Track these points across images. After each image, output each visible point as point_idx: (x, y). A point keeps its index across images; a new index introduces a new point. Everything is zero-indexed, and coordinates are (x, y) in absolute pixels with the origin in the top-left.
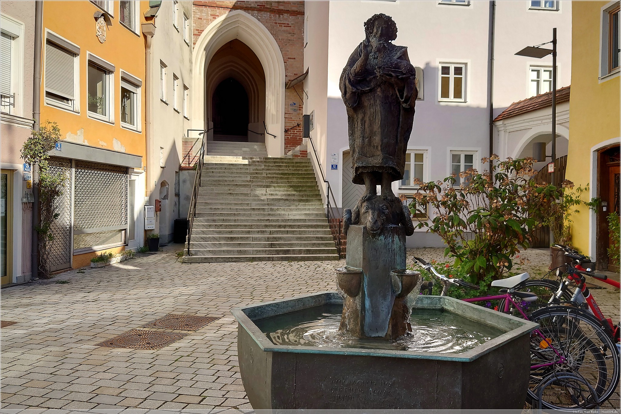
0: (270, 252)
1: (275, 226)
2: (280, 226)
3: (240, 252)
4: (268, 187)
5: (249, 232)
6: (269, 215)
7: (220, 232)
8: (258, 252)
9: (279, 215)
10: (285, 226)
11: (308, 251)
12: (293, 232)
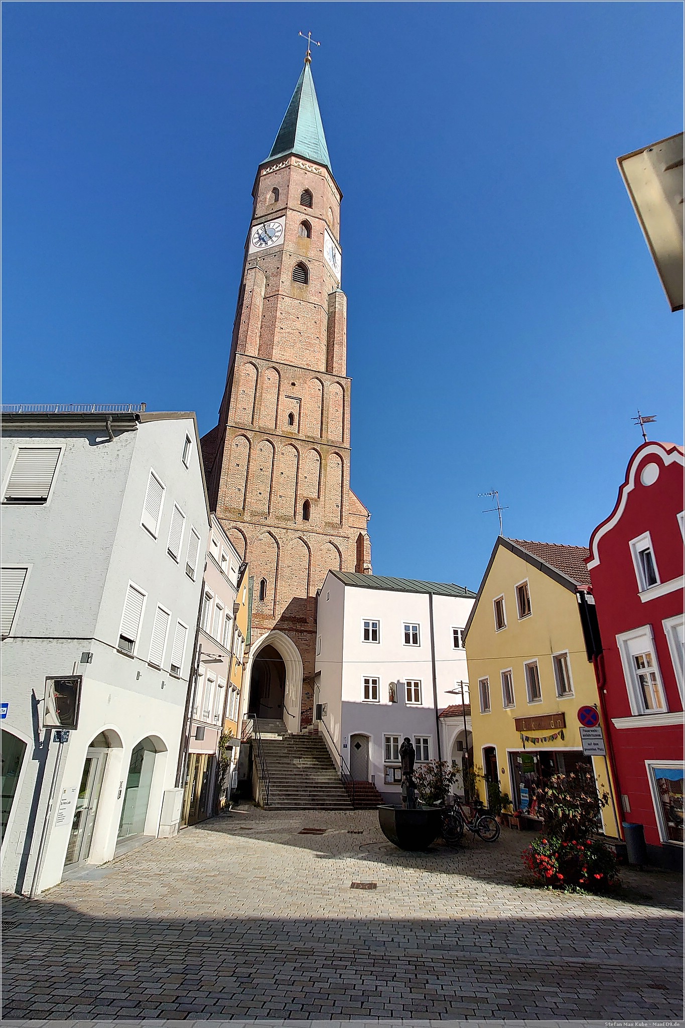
0: (313, 804)
1: (311, 787)
2: (314, 787)
3: (296, 804)
4: (300, 758)
5: (297, 791)
6: (306, 779)
7: (280, 790)
8: (306, 804)
9: (313, 779)
10: (317, 787)
11: (335, 804)
12: (323, 791)
